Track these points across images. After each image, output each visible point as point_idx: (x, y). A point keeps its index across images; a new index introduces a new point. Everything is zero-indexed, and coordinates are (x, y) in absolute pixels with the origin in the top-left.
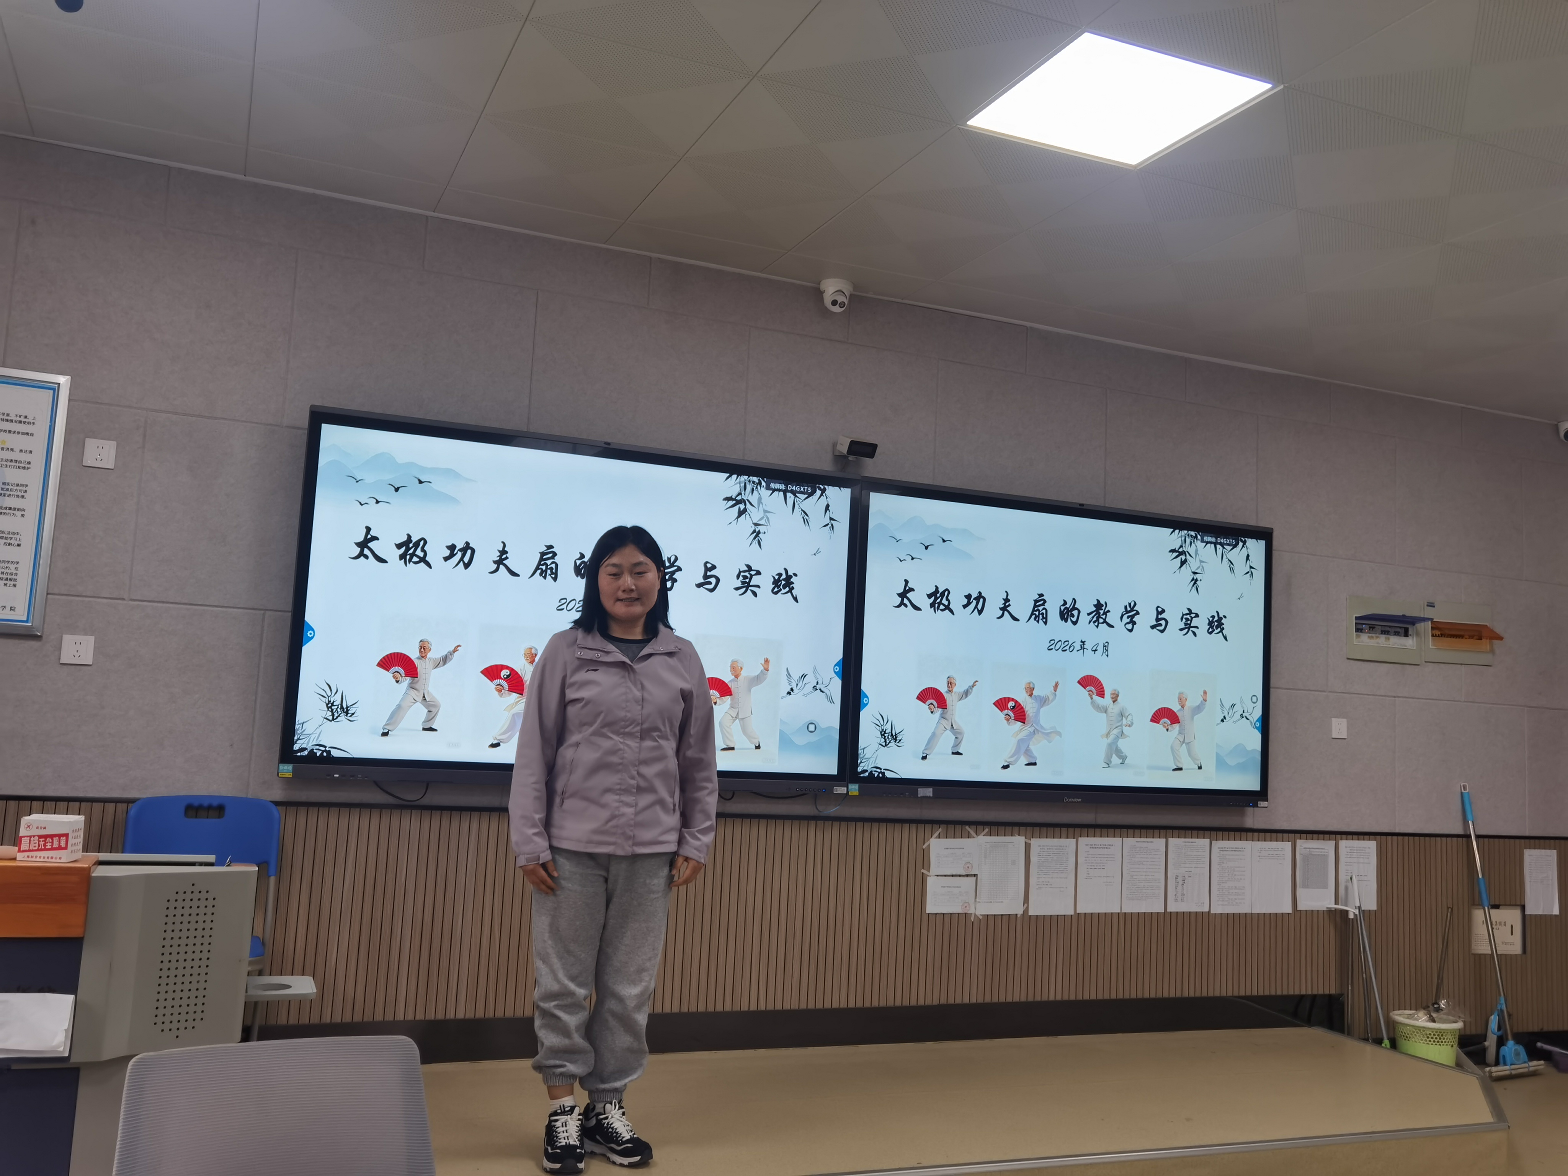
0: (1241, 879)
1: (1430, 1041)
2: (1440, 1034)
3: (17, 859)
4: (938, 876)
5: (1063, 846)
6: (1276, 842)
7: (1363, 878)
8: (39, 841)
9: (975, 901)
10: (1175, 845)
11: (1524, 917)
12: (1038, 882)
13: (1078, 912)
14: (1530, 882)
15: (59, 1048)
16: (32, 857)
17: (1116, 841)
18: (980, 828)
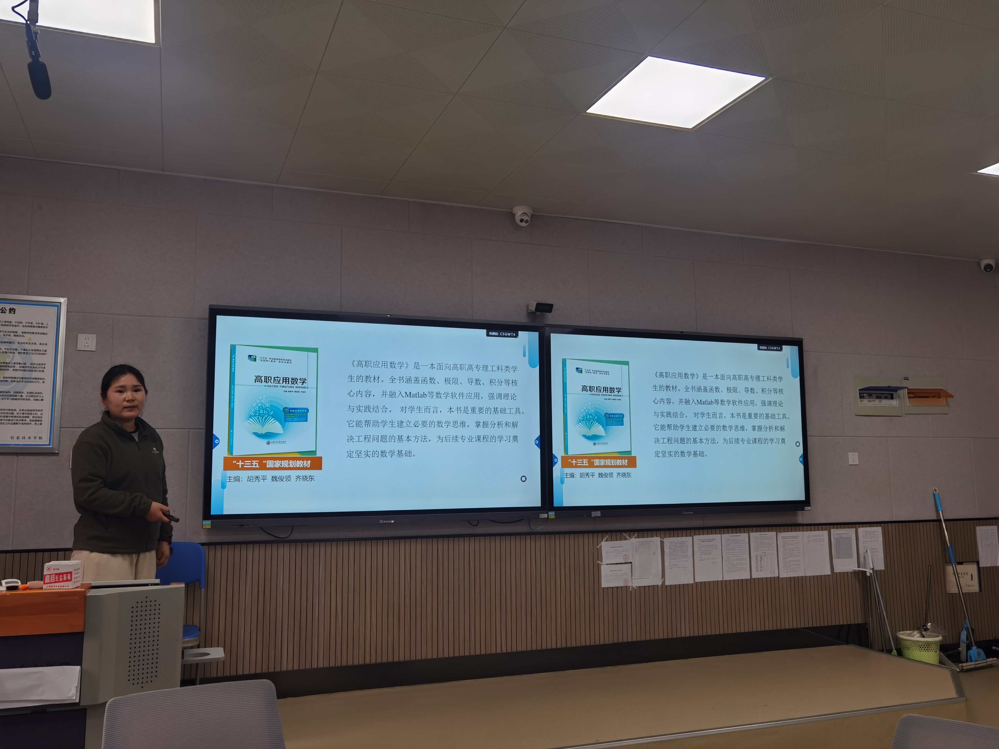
0: (797, 555)
1: (922, 649)
2: (928, 645)
3: (43, 588)
4: (607, 564)
5: (684, 541)
6: (818, 532)
7: (873, 551)
8: (55, 577)
9: (632, 578)
10: (754, 537)
11: (979, 568)
12: (670, 564)
13: (696, 581)
14: (981, 546)
15: (73, 698)
16: (52, 587)
17: (718, 536)
18: (632, 533)
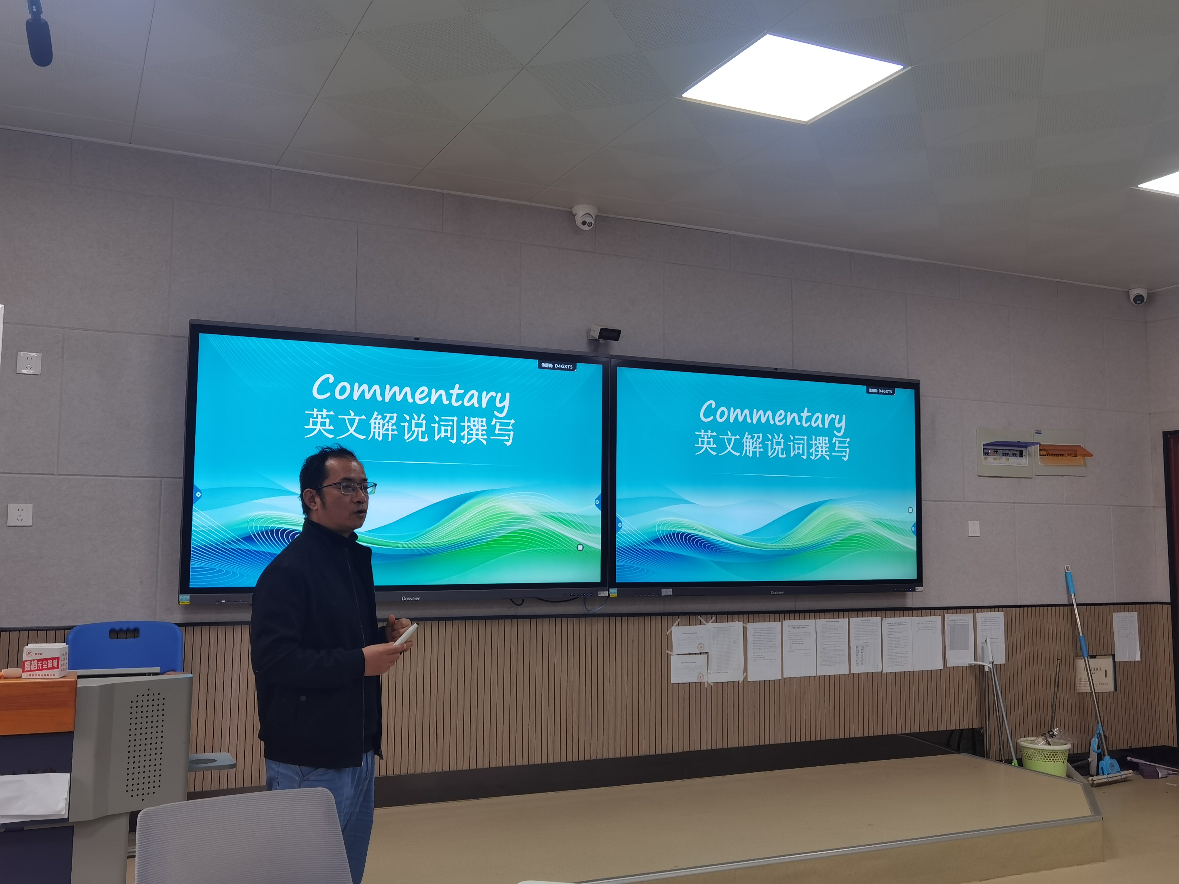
0: (905, 646)
1: (1047, 759)
2: (1055, 754)
3: (22, 677)
4: (678, 655)
5: (772, 628)
6: (930, 617)
7: (994, 640)
8: (38, 664)
9: (708, 672)
10: (855, 623)
11: (1114, 662)
12: (754, 656)
13: (784, 677)
14: (1118, 637)
15: (61, 812)
16: (33, 675)
17: (811, 622)
18: (709, 617)
